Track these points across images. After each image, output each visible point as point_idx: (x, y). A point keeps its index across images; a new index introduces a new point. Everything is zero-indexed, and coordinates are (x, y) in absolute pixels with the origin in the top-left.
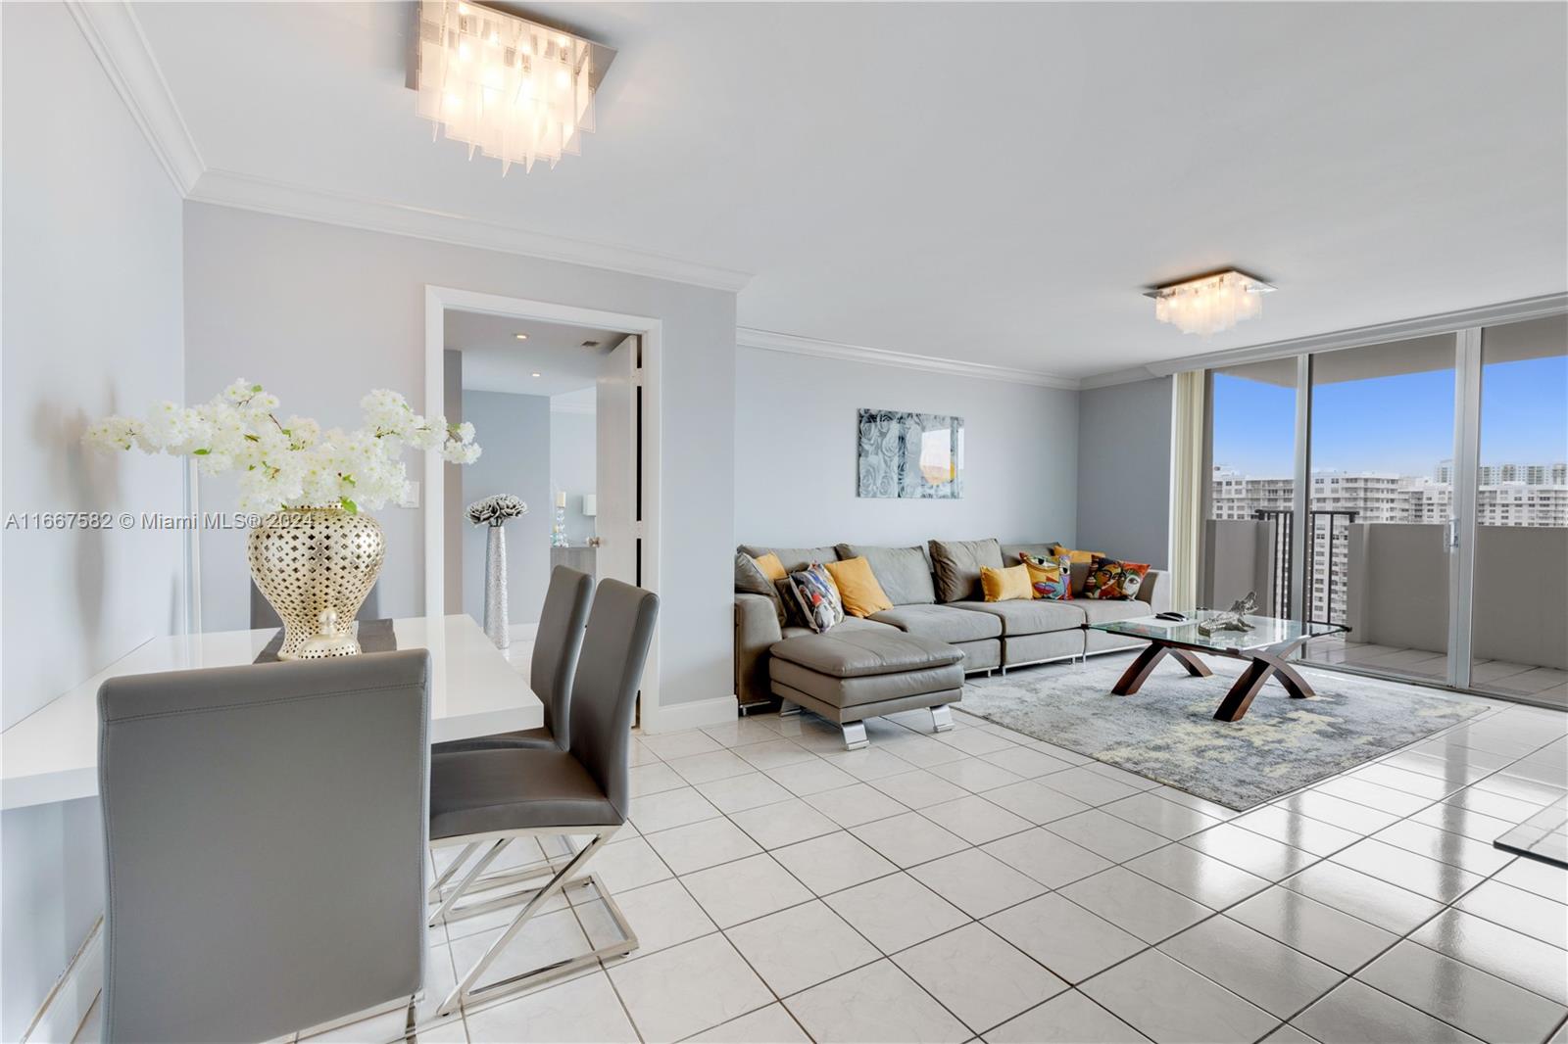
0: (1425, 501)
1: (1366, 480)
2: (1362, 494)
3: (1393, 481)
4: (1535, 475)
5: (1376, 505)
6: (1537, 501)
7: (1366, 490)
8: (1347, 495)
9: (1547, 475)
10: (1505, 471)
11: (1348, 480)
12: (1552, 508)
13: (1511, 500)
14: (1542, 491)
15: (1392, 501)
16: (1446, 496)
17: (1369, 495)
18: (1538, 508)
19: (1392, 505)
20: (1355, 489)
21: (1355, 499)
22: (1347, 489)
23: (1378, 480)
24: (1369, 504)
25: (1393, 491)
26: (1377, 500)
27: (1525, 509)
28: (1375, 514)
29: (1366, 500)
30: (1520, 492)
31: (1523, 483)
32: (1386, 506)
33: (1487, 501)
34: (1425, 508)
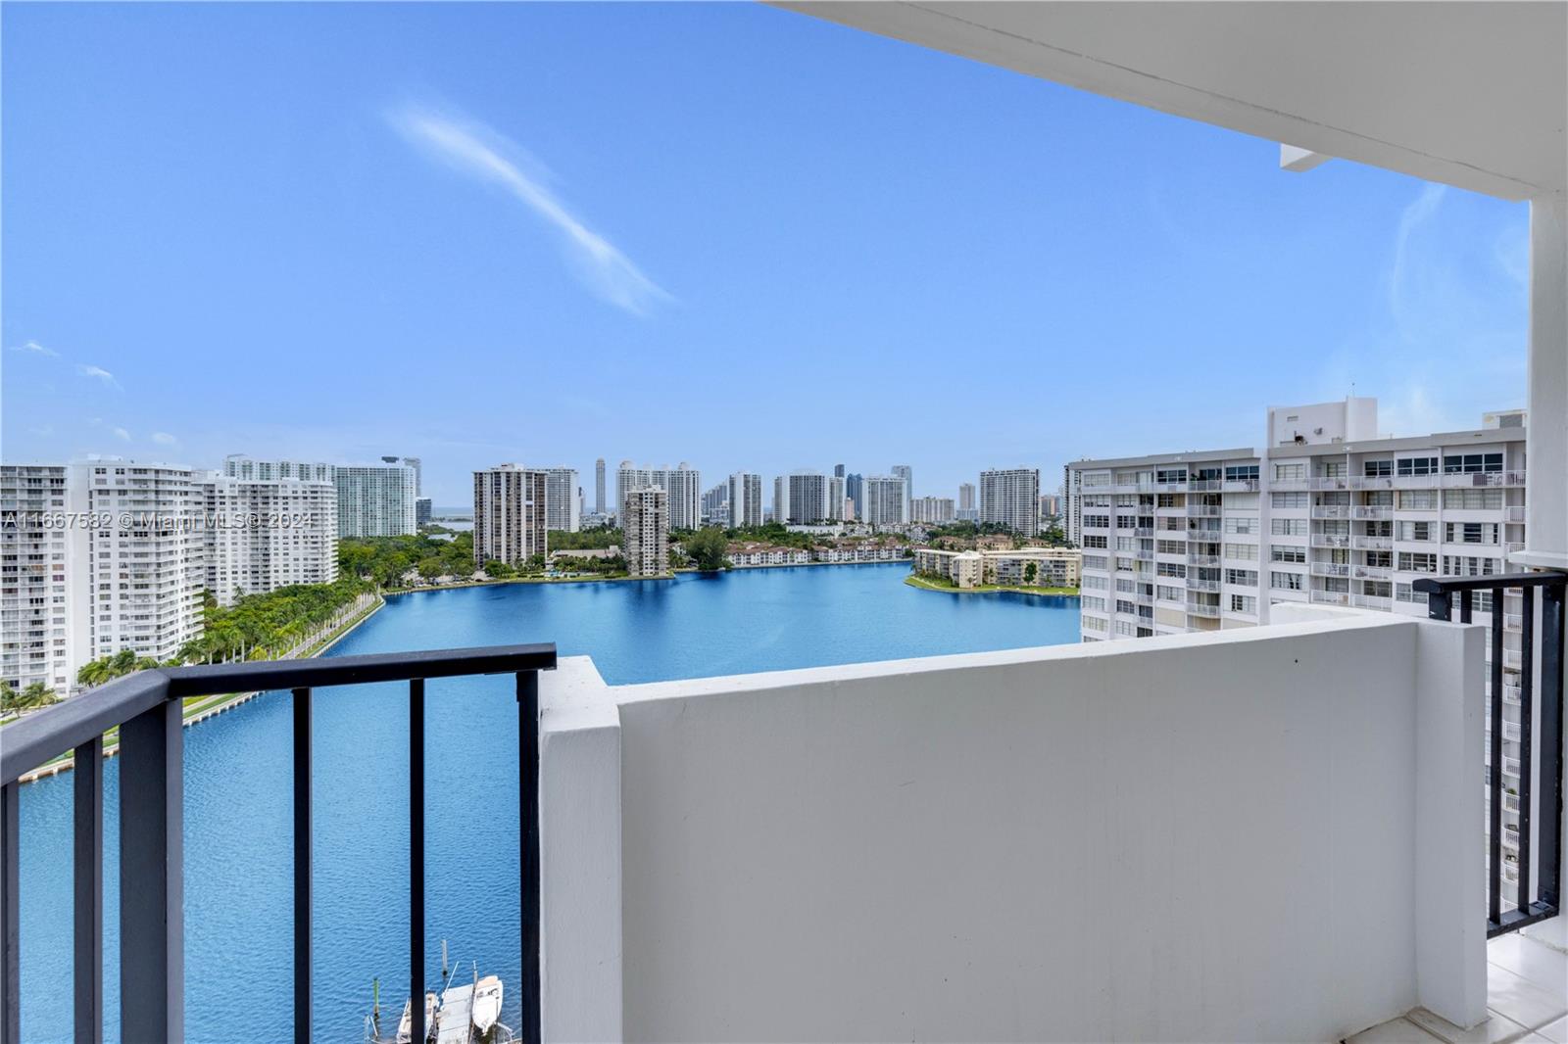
0: (217, 494)
1: (157, 472)
2: (152, 486)
3: (186, 474)
4: (303, 471)
5: (169, 498)
6: (309, 494)
7: (157, 482)
8: (136, 487)
9: (313, 472)
10: (282, 467)
11: (135, 471)
12: (319, 500)
13: (290, 494)
14: (312, 486)
15: (186, 493)
16: (237, 489)
17: (161, 487)
18: (309, 500)
19: (186, 498)
20: (145, 482)
21: (145, 492)
22: (135, 481)
23: (170, 472)
24: (161, 497)
25: (186, 483)
26: (170, 492)
27: (301, 500)
28: (168, 508)
29: (157, 492)
30: (295, 486)
31: (298, 479)
32: (179, 499)
33: (270, 494)
34: (218, 500)
